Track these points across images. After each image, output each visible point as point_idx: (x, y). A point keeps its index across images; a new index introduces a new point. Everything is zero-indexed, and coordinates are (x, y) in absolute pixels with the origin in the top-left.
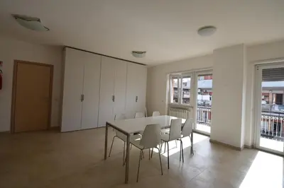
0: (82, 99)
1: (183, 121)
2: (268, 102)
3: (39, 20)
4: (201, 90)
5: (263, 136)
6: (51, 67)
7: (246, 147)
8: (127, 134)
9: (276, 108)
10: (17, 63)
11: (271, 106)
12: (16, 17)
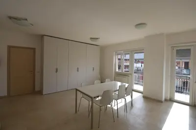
0: (57, 71)
1: (127, 85)
2: (179, 68)
3: (26, 20)
4: (136, 60)
5: (177, 92)
6: (34, 49)
7: (166, 100)
8: (92, 98)
9: (185, 71)
10: (10, 47)
11: (181, 70)
12: (10, 18)
